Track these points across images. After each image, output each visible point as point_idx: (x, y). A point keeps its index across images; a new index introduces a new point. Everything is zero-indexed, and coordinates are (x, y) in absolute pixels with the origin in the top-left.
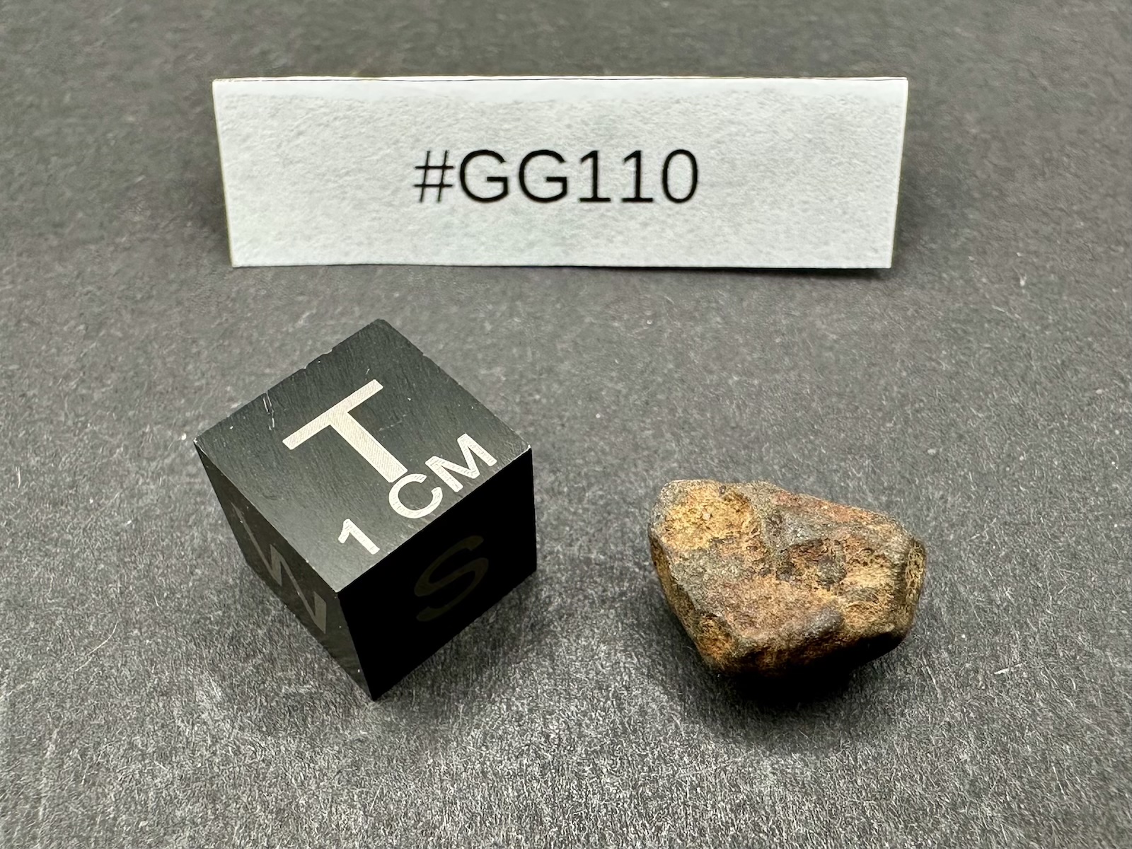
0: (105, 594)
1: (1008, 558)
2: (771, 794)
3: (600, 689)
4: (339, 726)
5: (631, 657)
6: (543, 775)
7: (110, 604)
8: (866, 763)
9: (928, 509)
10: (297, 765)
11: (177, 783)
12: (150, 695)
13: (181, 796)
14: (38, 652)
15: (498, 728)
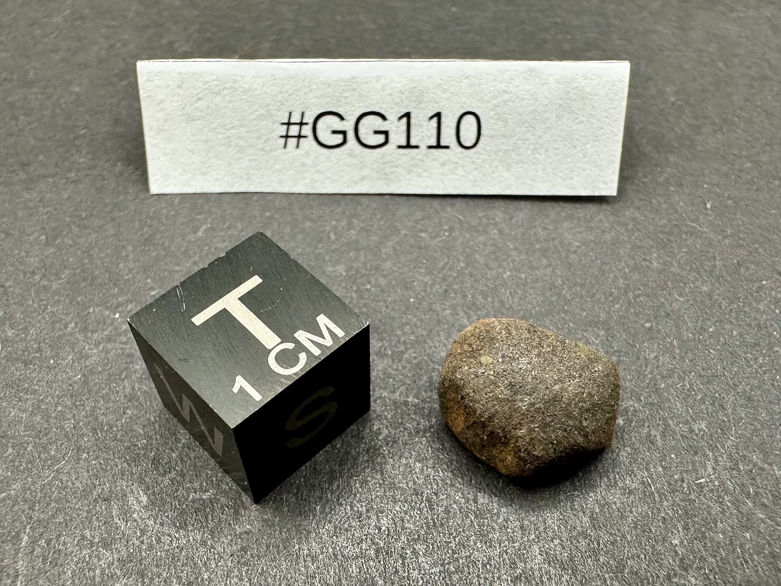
0: (62, 428)
1: (703, 401)
2: (540, 569)
3: (417, 494)
4: (231, 522)
5: (438, 472)
6: (377, 557)
7: (67, 436)
8: (606, 547)
9: (646, 366)
10: (202, 550)
11: (116, 563)
12: (95, 500)
13: (119, 573)
14: (15, 470)
15: (344, 523)
